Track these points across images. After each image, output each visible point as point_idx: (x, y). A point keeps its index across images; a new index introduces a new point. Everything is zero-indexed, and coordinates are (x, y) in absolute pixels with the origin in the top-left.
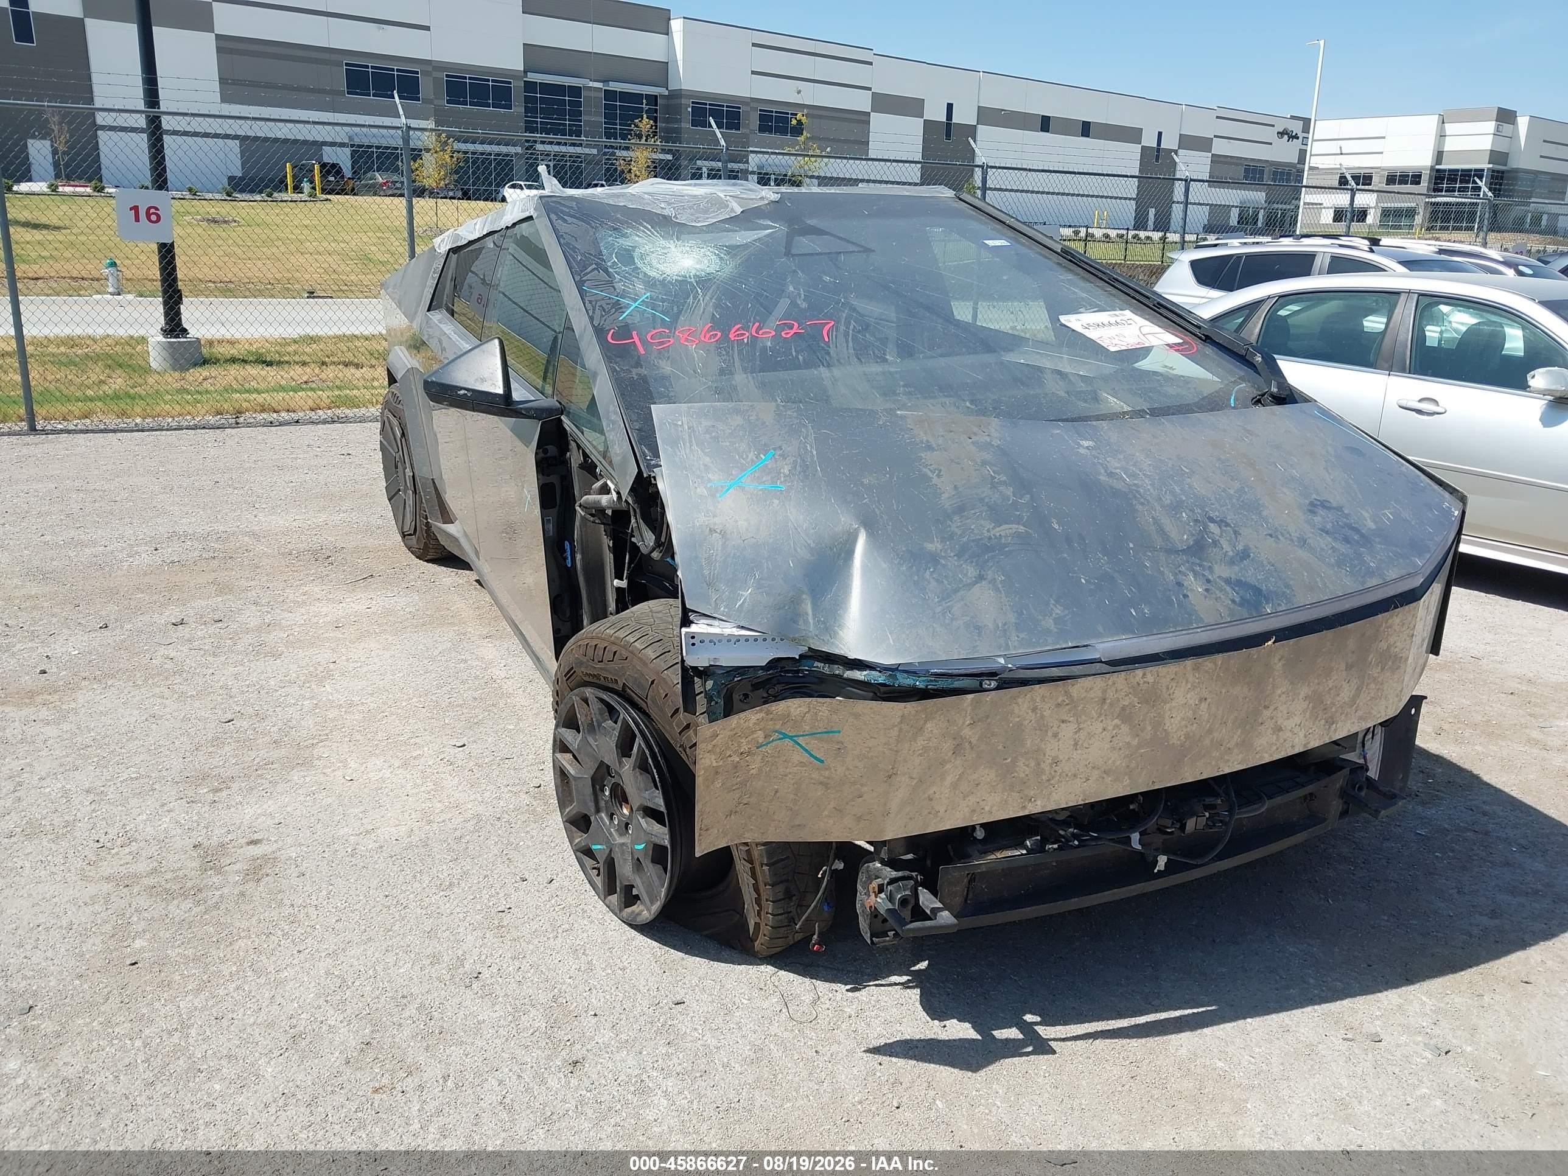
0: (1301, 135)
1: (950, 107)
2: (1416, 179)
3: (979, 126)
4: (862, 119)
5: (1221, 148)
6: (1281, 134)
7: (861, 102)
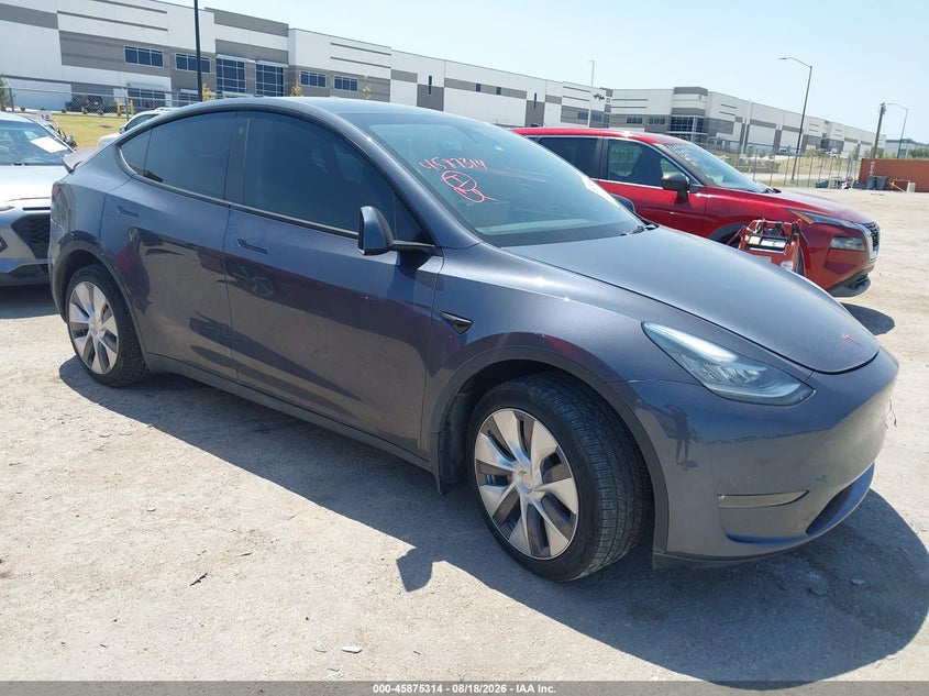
0: (606, 97)
1: (430, 78)
2: (663, 122)
3: (446, 89)
4: (386, 83)
5: (566, 102)
6: (596, 96)
7: (386, 74)
